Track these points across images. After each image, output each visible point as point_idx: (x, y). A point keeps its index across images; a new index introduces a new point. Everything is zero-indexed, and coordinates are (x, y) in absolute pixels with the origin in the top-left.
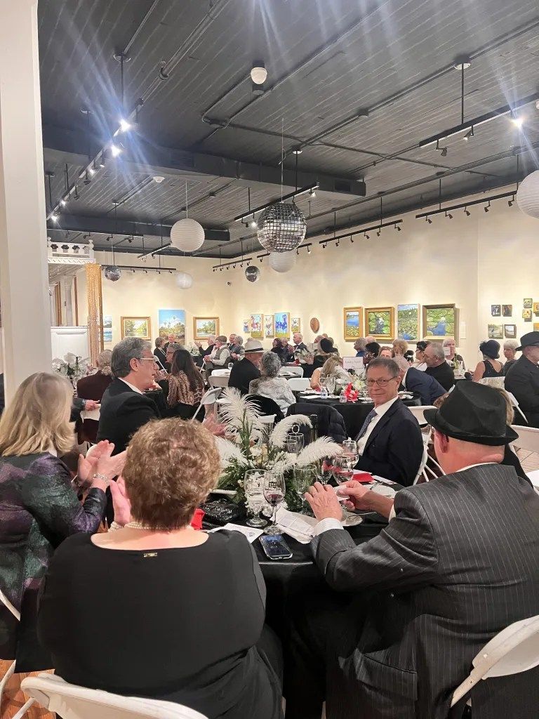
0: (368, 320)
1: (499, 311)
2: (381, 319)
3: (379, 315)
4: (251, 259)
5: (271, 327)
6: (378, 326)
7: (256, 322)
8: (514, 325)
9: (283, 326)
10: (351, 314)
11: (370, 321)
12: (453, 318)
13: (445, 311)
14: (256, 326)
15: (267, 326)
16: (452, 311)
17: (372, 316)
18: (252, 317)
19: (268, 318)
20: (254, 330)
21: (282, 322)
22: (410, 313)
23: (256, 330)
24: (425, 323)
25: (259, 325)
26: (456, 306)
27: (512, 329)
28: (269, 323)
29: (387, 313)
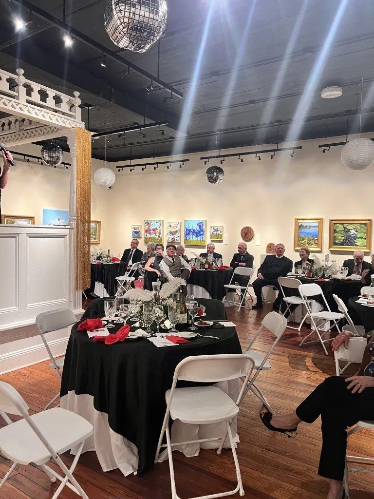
0: (332, 231)
2: (353, 231)
3: (348, 227)
4: (188, 160)
5: (178, 234)
6: (348, 237)
7: (152, 228)
9: (199, 233)
11: (335, 232)
14: (152, 232)
15: (171, 233)
17: (340, 228)
18: (147, 223)
19: (173, 224)
20: (149, 236)
21: (197, 228)
23: (153, 236)
25: (158, 231)
28: (175, 230)
29: (363, 226)
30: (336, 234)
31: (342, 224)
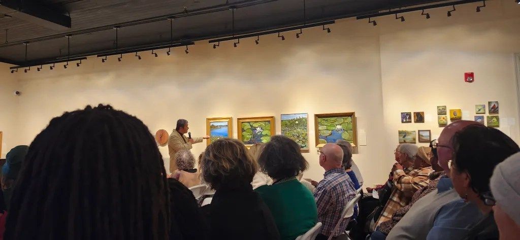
0: (240, 130)
1: (410, 118)
2: (258, 129)
3: (255, 125)
8: (430, 131)
10: (216, 124)
11: (243, 130)
12: (351, 126)
13: (341, 120)
16: (349, 119)
17: (247, 126)
22: (297, 122)
24: (317, 131)
26: (356, 115)
27: (428, 133)
29: (267, 123)
30: (244, 133)
31: (249, 122)
